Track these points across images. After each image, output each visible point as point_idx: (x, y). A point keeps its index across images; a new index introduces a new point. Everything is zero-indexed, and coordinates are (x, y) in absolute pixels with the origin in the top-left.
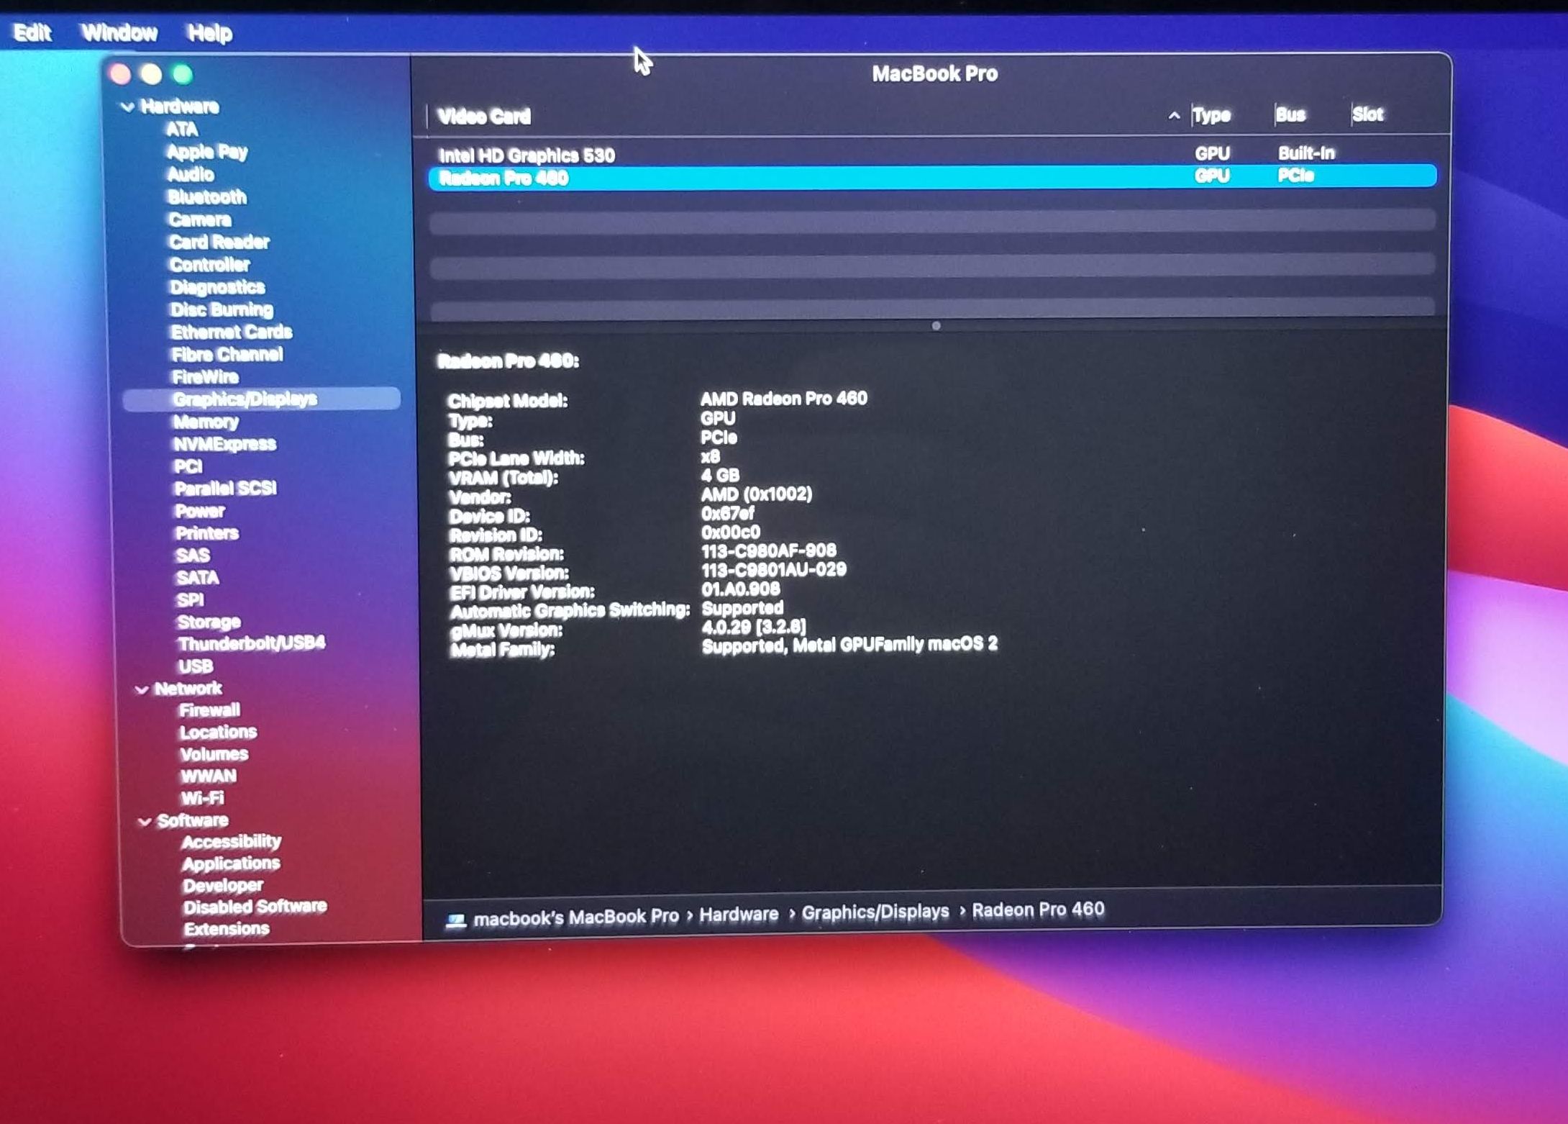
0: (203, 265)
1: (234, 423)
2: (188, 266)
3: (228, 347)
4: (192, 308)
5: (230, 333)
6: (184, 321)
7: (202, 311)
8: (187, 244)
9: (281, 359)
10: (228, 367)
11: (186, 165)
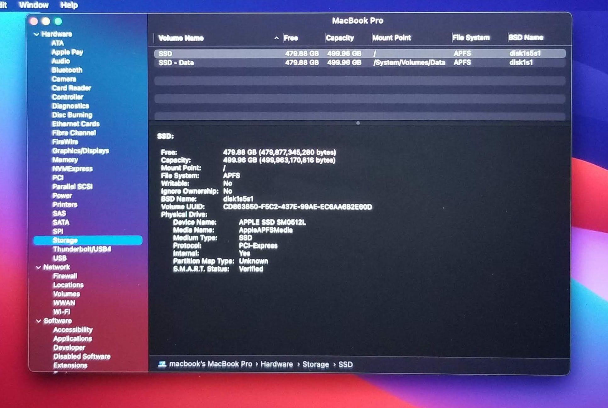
0: (65, 97)
1: (76, 160)
2: (59, 97)
3: (75, 130)
4: (61, 114)
5: (75, 124)
6: (57, 119)
7: (65, 115)
8: (59, 89)
9: (95, 135)
10: (75, 138)
11: (59, 57)
